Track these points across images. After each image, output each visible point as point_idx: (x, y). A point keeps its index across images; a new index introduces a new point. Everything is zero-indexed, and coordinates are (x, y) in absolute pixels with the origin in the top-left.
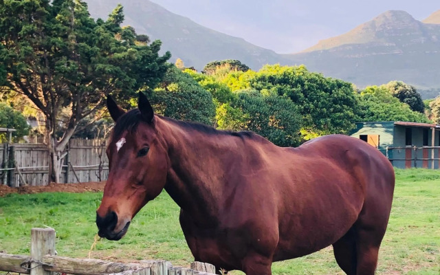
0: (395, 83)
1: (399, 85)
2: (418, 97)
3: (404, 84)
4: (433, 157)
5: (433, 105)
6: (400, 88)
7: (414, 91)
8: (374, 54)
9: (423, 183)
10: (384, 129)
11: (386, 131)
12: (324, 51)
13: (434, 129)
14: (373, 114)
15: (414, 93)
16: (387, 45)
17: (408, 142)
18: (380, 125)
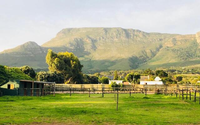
0: (26, 66)
1: (27, 67)
2: (34, 71)
3: (29, 67)
4: (33, 92)
5: (39, 74)
6: (27, 68)
7: (32, 69)
8: (24, 56)
9: (26, 101)
10: (16, 82)
11: (17, 83)
12: (6, 54)
13: (33, 83)
14: (12, 77)
15: (32, 70)
16: (28, 53)
17: (25, 87)
18: (15, 81)
